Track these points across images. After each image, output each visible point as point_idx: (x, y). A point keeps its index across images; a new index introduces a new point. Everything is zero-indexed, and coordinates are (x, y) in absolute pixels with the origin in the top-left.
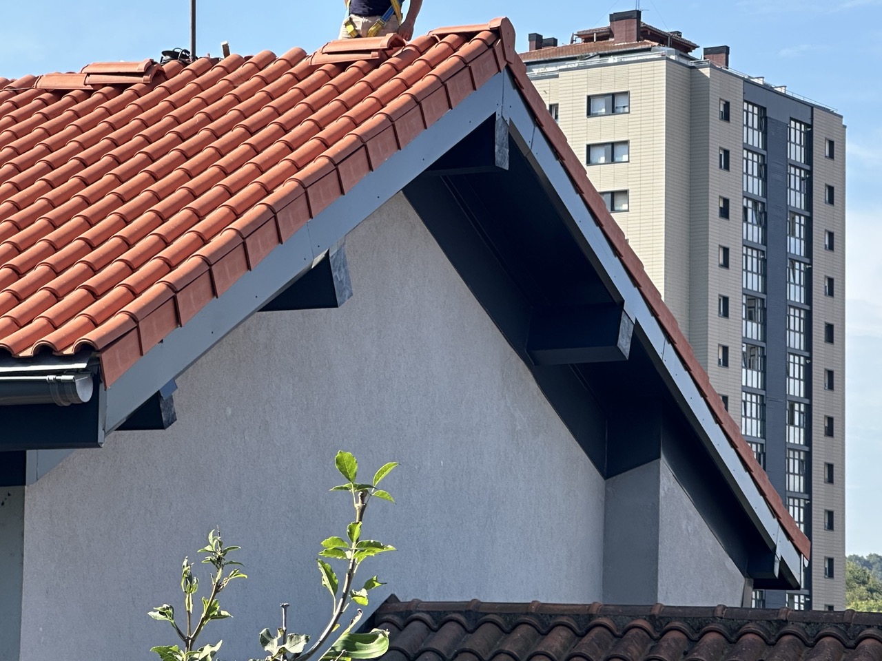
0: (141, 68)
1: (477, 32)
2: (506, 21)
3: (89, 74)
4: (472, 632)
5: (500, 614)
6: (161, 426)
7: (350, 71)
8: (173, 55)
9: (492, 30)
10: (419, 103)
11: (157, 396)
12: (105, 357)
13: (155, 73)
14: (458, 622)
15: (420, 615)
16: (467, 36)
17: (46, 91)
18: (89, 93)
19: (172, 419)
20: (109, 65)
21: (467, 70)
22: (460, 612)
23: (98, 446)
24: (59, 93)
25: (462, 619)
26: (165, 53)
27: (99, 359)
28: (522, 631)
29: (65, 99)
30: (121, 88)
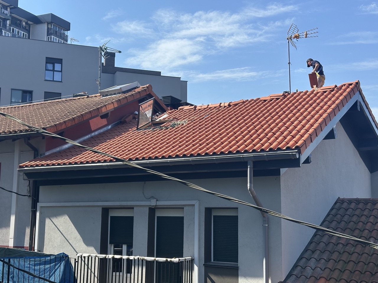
0: (282, 95)
1: (353, 83)
2: (358, 81)
3: (271, 97)
4: (358, 204)
5: (364, 201)
6: (309, 163)
7: (327, 93)
8: (286, 92)
9: (356, 83)
10: (346, 98)
11: (309, 157)
12: (301, 149)
13: (284, 96)
14: (354, 202)
15: (346, 201)
16: (351, 84)
17: (262, 100)
18: (271, 100)
19: (311, 162)
20: (274, 95)
21: (353, 91)
22: (355, 200)
23: (300, 167)
24: (265, 101)
25: (355, 202)
26: (284, 92)
27: (300, 149)
28: (369, 204)
29: (267, 102)
30: (278, 99)
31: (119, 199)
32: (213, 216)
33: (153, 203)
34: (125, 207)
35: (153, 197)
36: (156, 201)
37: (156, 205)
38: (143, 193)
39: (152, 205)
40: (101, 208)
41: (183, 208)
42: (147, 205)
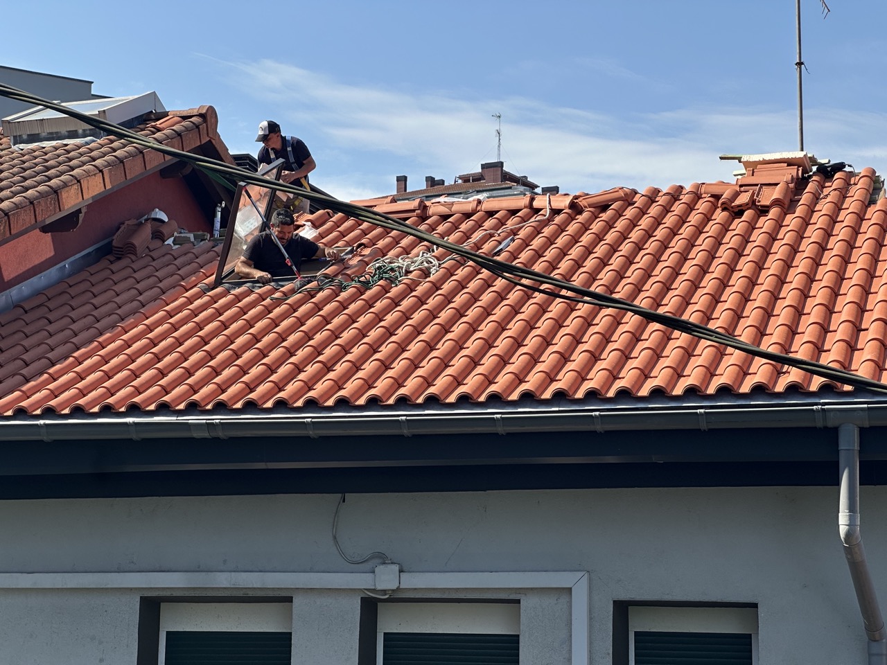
31: (225, 561)
32: (636, 633)
33: (386, 579)
34: (251, 594)
35: (383, 559)
36: (401, 571)
37: (398, 588)
38: (335, 538)
39: (379, 588)
40: (138, 599)
41: (518, 602)
42: (355, 590)
